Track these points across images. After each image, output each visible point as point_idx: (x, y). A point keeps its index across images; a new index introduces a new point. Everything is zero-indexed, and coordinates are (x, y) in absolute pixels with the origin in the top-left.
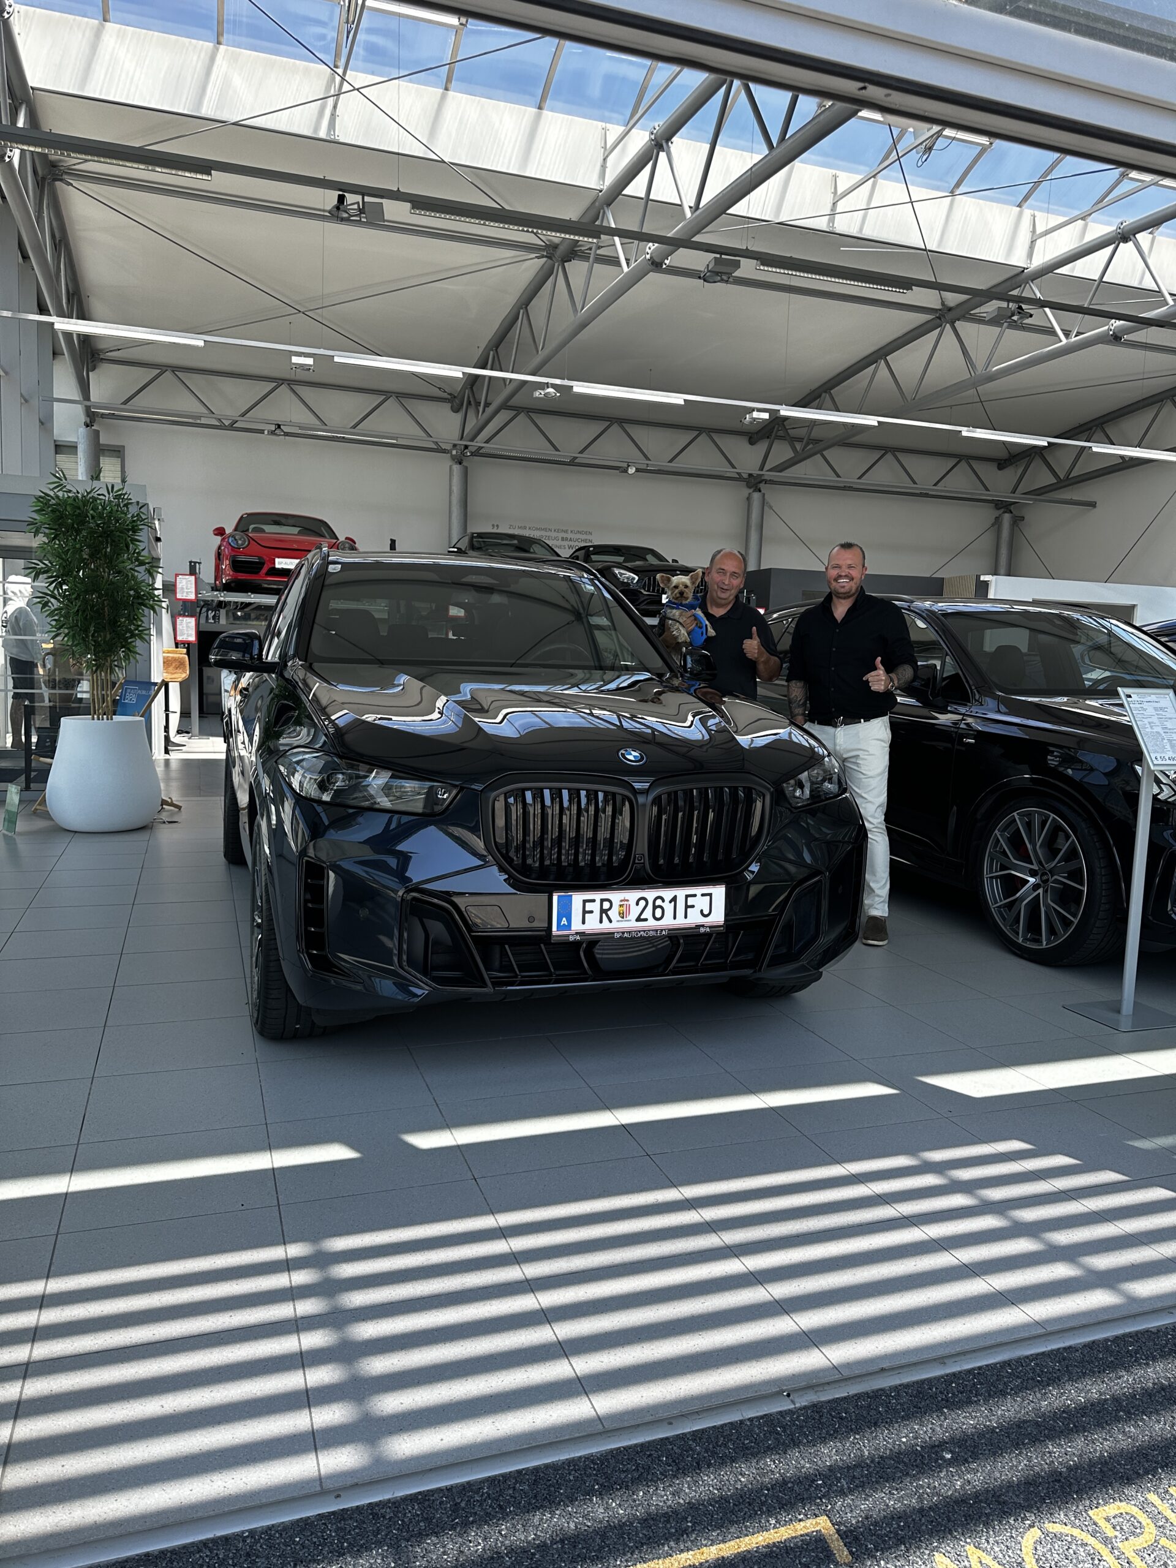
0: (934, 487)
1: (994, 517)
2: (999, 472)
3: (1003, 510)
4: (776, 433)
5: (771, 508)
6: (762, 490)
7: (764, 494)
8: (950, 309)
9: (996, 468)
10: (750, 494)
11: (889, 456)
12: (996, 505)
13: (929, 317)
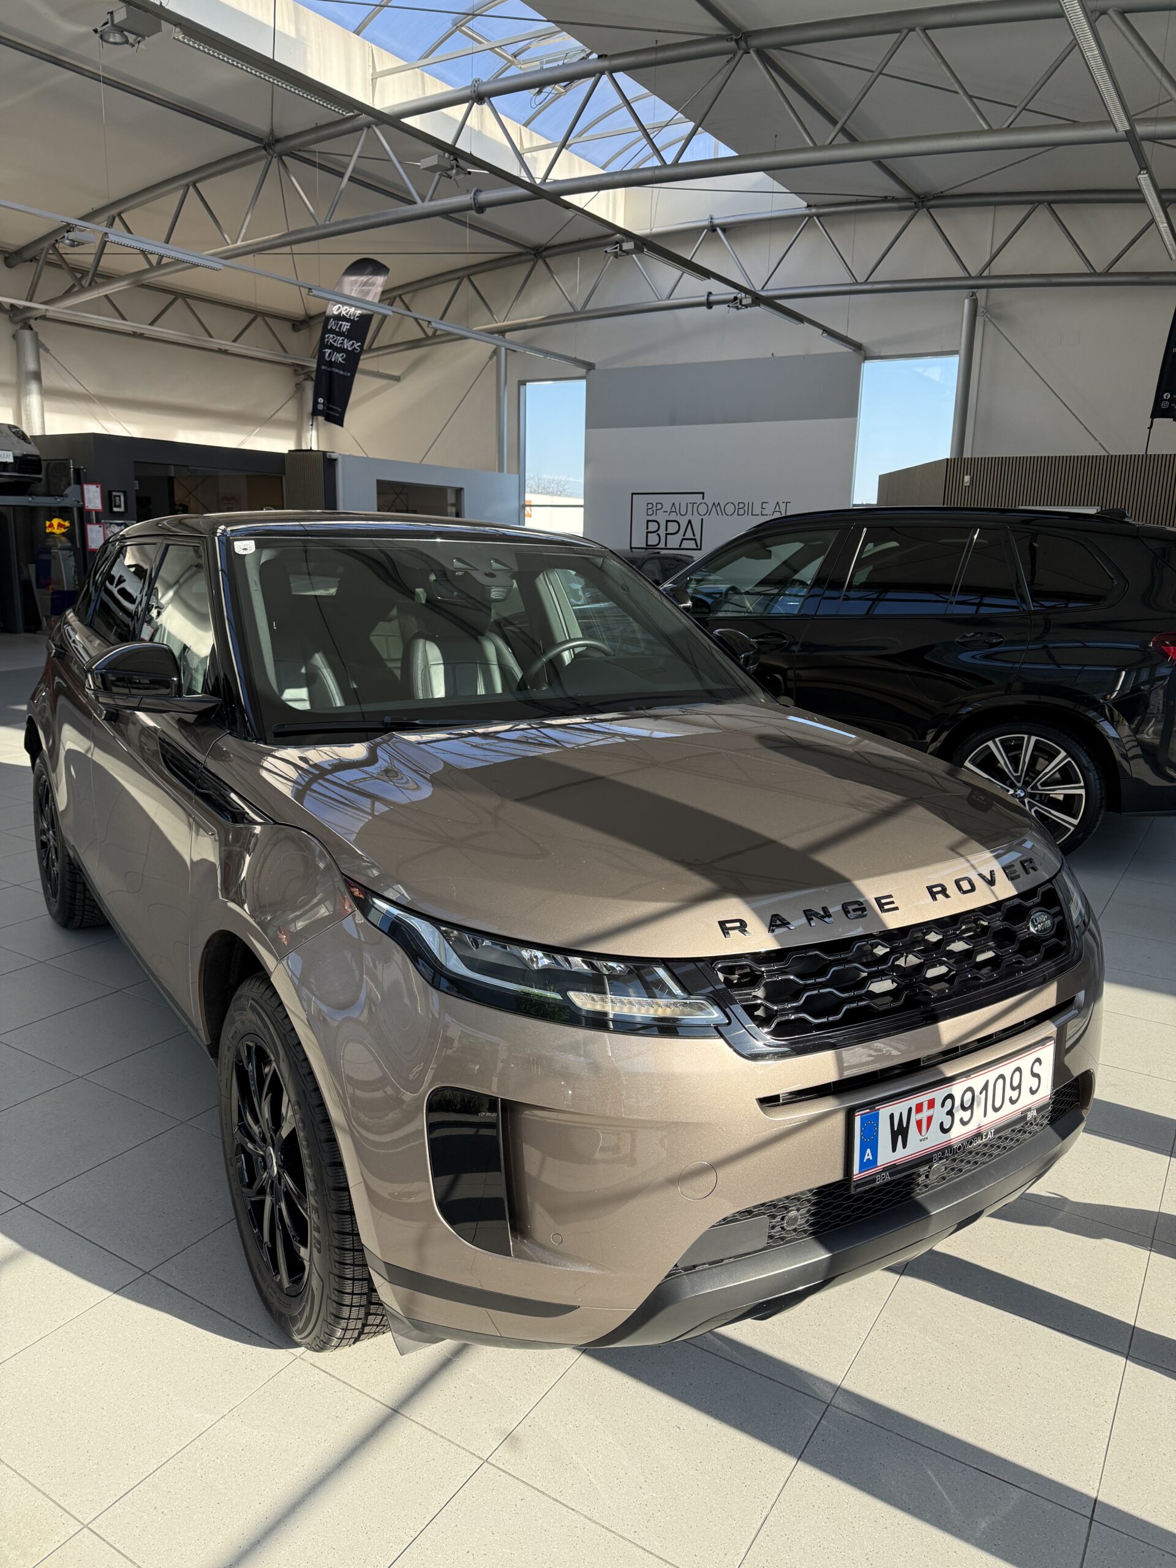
0: (233, 344)
1: (294, 384)
2: (295, 334)
3: (302, 377)
4: (46, 256)
5: (47, 351)
6: (33, 326)
7: (36, 334)
8: (278, 141)
9: (291, 330)
10: (16, 331)
11: (179, 303)
12: (295, 371)
13: (253, 144)
